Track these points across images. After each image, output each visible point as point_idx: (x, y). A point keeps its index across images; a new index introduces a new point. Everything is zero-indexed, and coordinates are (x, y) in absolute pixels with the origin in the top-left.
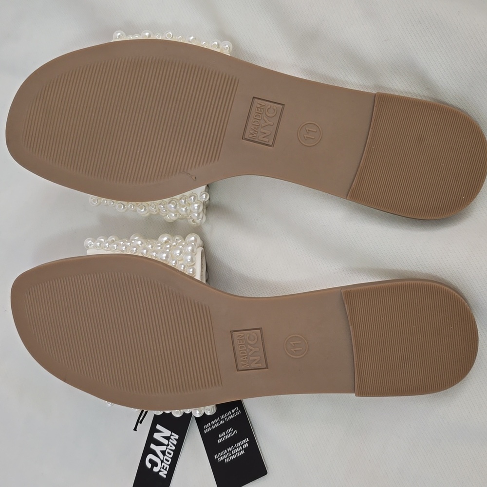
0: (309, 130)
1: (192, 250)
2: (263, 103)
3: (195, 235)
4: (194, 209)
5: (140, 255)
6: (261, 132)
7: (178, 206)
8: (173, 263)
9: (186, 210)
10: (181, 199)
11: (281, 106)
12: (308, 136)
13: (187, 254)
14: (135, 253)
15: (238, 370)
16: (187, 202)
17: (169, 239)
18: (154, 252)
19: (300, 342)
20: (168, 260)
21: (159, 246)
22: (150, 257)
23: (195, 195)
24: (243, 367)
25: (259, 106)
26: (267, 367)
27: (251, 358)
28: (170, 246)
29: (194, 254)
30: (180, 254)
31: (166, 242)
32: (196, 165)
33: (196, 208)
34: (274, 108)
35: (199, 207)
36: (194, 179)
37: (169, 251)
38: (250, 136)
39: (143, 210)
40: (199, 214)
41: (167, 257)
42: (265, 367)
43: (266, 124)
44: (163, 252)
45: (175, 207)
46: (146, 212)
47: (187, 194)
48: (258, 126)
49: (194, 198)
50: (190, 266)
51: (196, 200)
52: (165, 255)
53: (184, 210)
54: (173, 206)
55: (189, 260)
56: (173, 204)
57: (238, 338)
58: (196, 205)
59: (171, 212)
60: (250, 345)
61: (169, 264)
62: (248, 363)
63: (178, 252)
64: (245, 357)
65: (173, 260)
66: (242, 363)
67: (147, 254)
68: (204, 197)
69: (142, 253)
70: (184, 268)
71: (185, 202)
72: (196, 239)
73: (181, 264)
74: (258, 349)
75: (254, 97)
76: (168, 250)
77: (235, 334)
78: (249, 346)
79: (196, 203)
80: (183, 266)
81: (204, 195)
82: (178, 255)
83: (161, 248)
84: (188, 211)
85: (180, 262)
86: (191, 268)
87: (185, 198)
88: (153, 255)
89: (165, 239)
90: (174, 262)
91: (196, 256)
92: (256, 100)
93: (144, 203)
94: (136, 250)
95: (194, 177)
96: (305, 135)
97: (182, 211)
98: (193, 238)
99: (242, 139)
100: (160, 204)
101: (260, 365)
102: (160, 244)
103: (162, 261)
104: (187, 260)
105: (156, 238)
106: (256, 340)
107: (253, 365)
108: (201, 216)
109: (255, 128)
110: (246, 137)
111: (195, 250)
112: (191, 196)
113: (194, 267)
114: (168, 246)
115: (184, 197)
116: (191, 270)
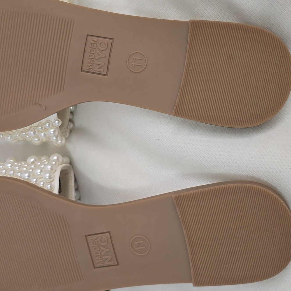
0: (136, 59)
1: (52, 169)
2: (96, 39)
3: (57, 154)
4: (51, 134)
5: (9, 176)
6: (96, 64)
7: (37, 132)
8: (33, 181)
9: (45, 134)
10: (38, 126)
11: (111, 40)
12: (135, 64)
13: (46, 172)
14: (4, 174)
15: (95, 268)
16: (43, 128)
17: (35, 160)
18: (19, 172)
19: (143, 242)
20: (30, 178)
21: (25, 167)
22: (16, 177)
23: (50, 122)
24: (99, 265)
25: (92, 42)
26: (118, 264)
27: (104, 258)
28: (35, 166)
29: (53, 171)
30: (40, 172)
31: (33, 162)
32: (45, 96)
33: (52, 133)
34: (105, 42)
35: (54, 132)
36: (45, 109)
37: (33, 170)
38: (87, 68)
39: (9, 138)
40: (57, 137)
41: (29, 176)
42: (116, 263)
43: (100, 57)
44: (26, 173)
45: (35, 133)
46: (12, 139)
47: (43, 121)
48: (93, 59)
49: (49, 125)
50: (49, 182)
51: (51, 126)
52: (27, 175)
53: (43, 135)
54: (32, 133)
55: (47, 178)
56: (32, 131)
57: (92, 241)
58: (52, 130)
59: (33, 137)
60: (102, 246)
61: (31, 183)
62: (102, 261)
63: (39, 171)
64: (99, 257)
65: (34, 178)
66: (97, 261)
67: (13, 175)
68: (57, 123)
69: (10, 174)
70: (43, 184)
71: (42, 128)
72: (58, 159)
73: (41, 182)
74: (108, 250)
75: (88, 35)
76: (31, 170)
77: (90, 238)
78: (102, 248)
79: (52, 129)
80: (42, 183)
81: (57, 121)
82: (39, 173)
83: (26, 169)
84: (47, 136)
85: (41, 180)
86: (49, 184)
87: (42, 125)
88: (18, 176)
89: (32, 160)
90: (35, 180)
91: (54, 173)
92: (89, 37)
93: (10, 132)
94: (5, 172)
95: (44, 107)
96: (132, 63)
97: (41, 136)
98: (55, 158)
99: (81, 71)
100: (22, 132)
101: (112, 263)
102: (26, 165)
103: (25, 180)
104: (45, 178)
105: (25, 160)
107: (107, 263)
108: (59, 138)
109: (90, 61)
110: (84, 69)
111: (54, 168)
112: (46, 123)
113: (53, 183)
114: (33, 166)
115: (40, 125)
116: (49, 186)
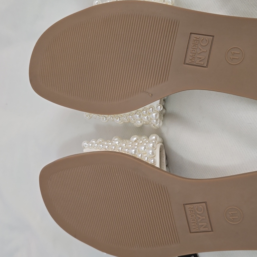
0: (234, 53)
1: (153, 146)
2: (198, 36)
3: (155, 135)
4: (153, 117)
5: (117, 151)
6: (197, 58)
7: (141, 115)
8: (139, 156)
9: (148, 118)
10: (143, 110)
11: (211, 37)
12: (234, 57)
13: (149, 149)
14: (114, 150)
15: (191, 232)
16: (147, 112)
17: (137, 139)
18: (126, 149)
19: (236, 212)
20: (136, 154)
21: (130, 144)
22: (124, 152)
23: (153, 107)
24: (194, 230)
25: (195, 39)
26: (212, 231)
27: (200, 224)
28: (138, 144)
29: (155, 149)
30: (144, 149)
31: (135, 141)
32: (151, 86)
33: (154, 116)
34: (206, 39)
35: (156, 115)
36: (151, 96)
37: (137, 147)
38: (190, 61)
39: (118, 120)
40: (157, 120)
41: (135, 152)
42: (210, 230)
43: (201, 51)
44: (133, 149)
45: (140, 116)
46: (120, 121)
47: (147, 106)
48: (195, 53)
49: (152, 110)
50: (152, 158)
51: (154, 111)
52: (133, 151)
53: (146, 118)
54: (138, 116)
55: (151, 154)
56: (138, 114)
57: (189, 209)
58: (154, 114)
59: (137, 120)
60: (199, 214)
61: (137, 157)
62: (197, 227)
63: (143, 148)
64: (195, 223)
65: (139, 154)
66: (194, 227)
67: (122, 150)
68: (159, 108)
69: (119, 150)
70: (147, 159)
71: (146, 112)
72: (156, 138)
73: (146, 157)
74: (204, 218)
75: (191, 33)
76: (136, 147)
77: (187, 207)
78: (198, 216)
79: (154, 113)
80: (146, 158)
81: (159, 107)
82: (143, 150)
83: (132, 146)
84: (149, 119)
85: (145, 155)
86: (152, 159)
87: (146, 110)
88: (126, 151)
89: (135, 139)
90: (140, 155)
91: (156, 150)
92: (192, 35)
93: (119, 115)
94: (115, 148)
95: (150, 94)
96: (231, 57)
97: (145, 119)
98: (154, 137)
99: (184, 64)
100: (129, 115)
101: (206, 229)
102: (131, 143)
103: (132, 155)
104: (149, 154)
105: (129, 139)
106: (203, 211)
107: (202, 229)
108: (158, 121)
109: (193, 55)
110: (187, 62)
111: (155, 146)
112: (150, 108)
113: (155, 158)
114: (137, 144)
115: (145, 109)
116: (153, 160)
